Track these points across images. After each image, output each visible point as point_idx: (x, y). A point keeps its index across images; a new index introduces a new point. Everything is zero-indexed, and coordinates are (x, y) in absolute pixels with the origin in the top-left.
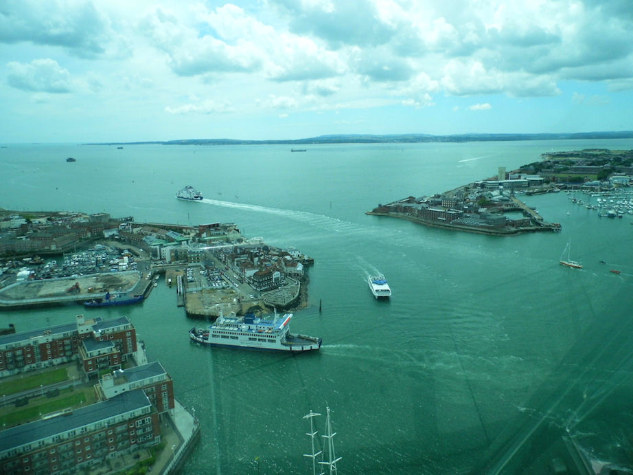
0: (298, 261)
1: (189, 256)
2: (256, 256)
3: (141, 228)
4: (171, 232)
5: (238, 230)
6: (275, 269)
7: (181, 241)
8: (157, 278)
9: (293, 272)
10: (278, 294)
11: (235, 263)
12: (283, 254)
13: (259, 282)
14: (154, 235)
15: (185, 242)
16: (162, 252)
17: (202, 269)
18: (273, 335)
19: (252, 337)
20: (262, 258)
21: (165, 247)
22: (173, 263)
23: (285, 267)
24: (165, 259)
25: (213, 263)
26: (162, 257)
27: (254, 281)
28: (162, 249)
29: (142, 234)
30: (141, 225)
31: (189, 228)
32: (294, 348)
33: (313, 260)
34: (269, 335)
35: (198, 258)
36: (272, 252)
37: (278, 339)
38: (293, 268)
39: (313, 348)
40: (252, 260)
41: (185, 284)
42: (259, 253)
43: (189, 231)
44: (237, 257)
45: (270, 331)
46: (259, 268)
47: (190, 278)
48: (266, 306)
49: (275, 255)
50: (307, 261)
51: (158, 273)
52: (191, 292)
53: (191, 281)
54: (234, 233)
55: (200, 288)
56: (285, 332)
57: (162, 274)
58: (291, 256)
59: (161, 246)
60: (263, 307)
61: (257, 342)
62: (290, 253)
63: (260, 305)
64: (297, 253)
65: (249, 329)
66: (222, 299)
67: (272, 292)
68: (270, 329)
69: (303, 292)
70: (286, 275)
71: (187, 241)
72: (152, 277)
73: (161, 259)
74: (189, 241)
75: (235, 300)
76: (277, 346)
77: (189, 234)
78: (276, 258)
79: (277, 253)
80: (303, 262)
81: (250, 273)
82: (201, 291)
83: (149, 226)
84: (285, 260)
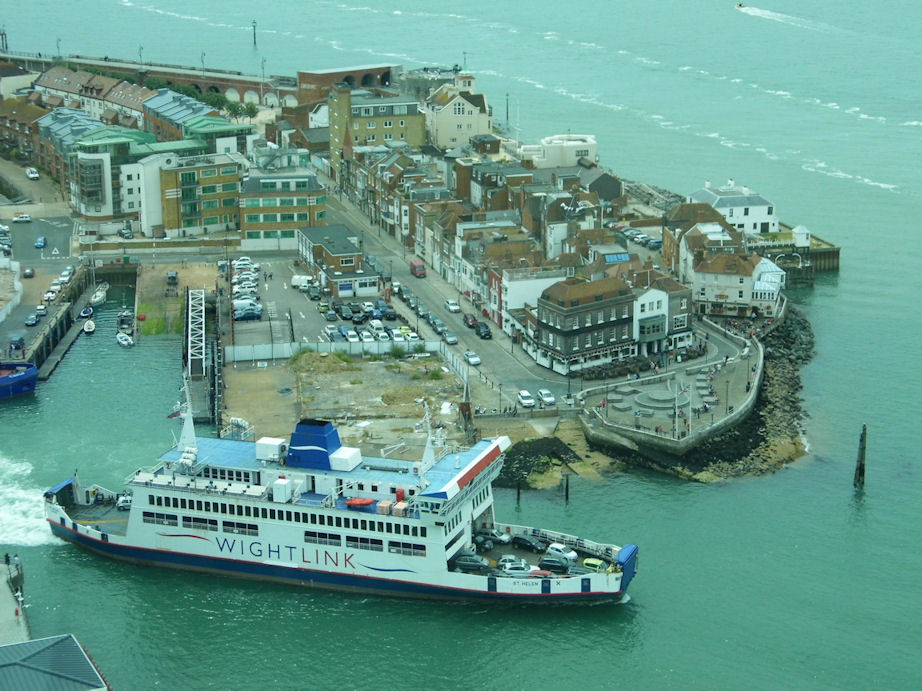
0: (762, 252)
1: (244, 203)
2: (557, 214)
3: (34, 76)
4: (171, 94)
5: (477, 101)
6: (645, 280)
7: (210, 138)
8: (99, 295)
9: (733, 298)
10: (657, 392)
11: (459, 244)
12: (685, 214)
13: (568, 335)
14: (95, 108)
15: (232, 142)
16: (126, 184)
17: (300, 265)
18: (412, 523)
19: (317, 528)
20: (587, 224)
21: (136, 159)
22: (172, 234)
23: (692, 274)
24: (136, 216)
25: (354, 240)
26: (125, 208)
27: (541, 327)
28: (126, 169)
29: (40, 103)
30: (36, 65)
31: (254, 86)
32: (505, 586)
33: (834, 254)
34: (394, 520)
35: (288, 217)
36: (634, 207)
37: (435, 541)
38: (736, 279)
39: (594, 589)
40: (539, 234)
41: (223, 326)
42: (574, 203)
43: (251, 98)
44: (467, 219)
45: (402, 505)
46: (570, 272)
47: (242, 304)
48: (596, 445)
49: (650, 222)
50: (807, 253)
51: (103, 276)
52: (247, 364)
53: (250, 317)
54: (460, 111)
55: (286, 349)
56: (469, 513)
57: (122, 279)
58: (728, 228)
59: (122, 155)
60: (580, 447)
61: (344, 549)
62: (723, 211)
63: (567, 435)
64: (759, 215)
65: (311, 493)
66: (389, 400)
67: (625, 384)
68: (401, 497)
69: (777, 392)
70: (699, 311)
71: (241, 135)
72: (75, 293)
73: (118, 216)
74: (250, 139)
75: (446, 408)
76: (430, 570)
77: (252, 112)
78: (654, 233)
79: (660, 214)
80: (787, 256)
81: (523, 291)
82: (294, 359)
83: (73, 67)
84: (699, 245)
